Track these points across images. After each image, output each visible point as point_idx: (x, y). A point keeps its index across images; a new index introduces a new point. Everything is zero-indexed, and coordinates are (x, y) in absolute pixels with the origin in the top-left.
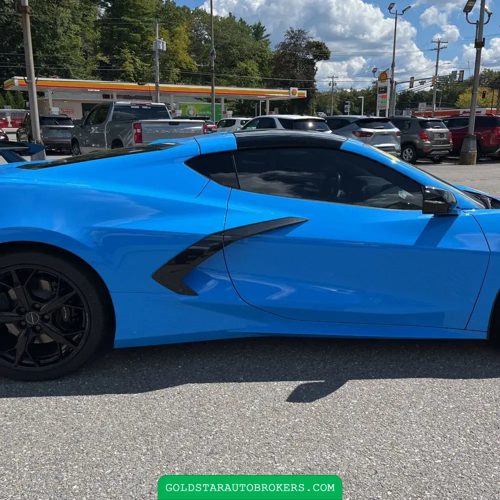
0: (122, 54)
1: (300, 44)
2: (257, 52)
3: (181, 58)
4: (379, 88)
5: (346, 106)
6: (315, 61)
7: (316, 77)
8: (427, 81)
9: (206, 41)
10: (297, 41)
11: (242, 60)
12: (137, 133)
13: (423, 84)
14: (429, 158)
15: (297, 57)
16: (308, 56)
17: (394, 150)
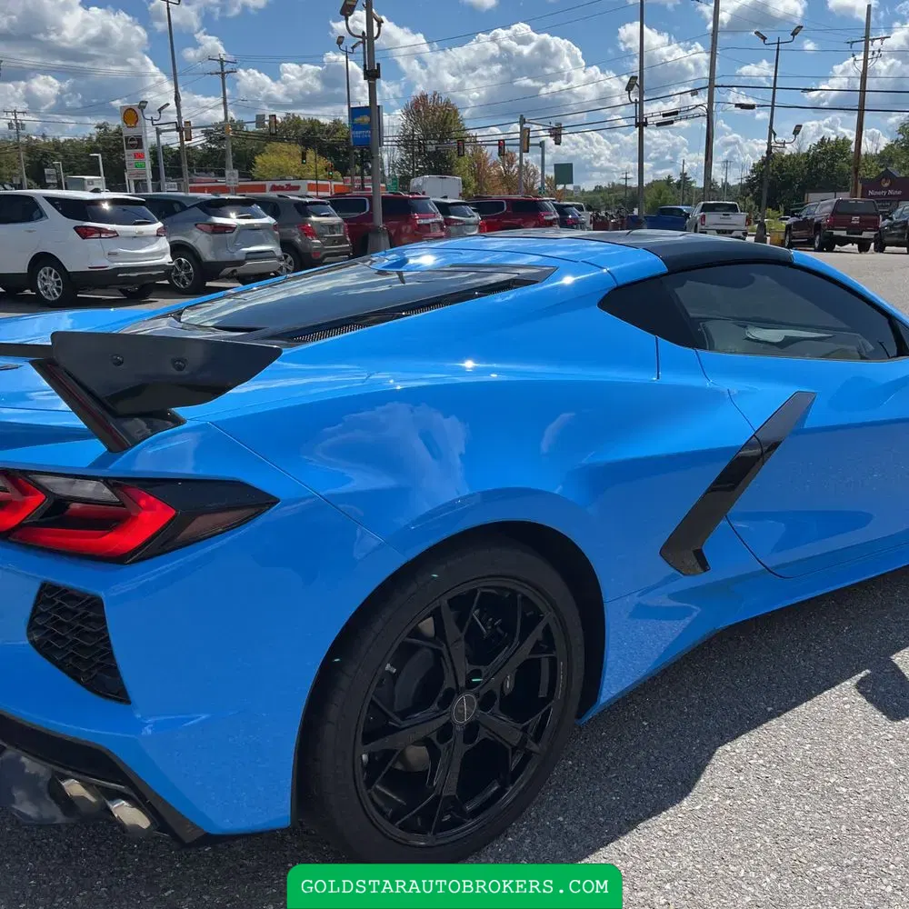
4: (127, 138)
5: (48, 171)
17: (274, 257)
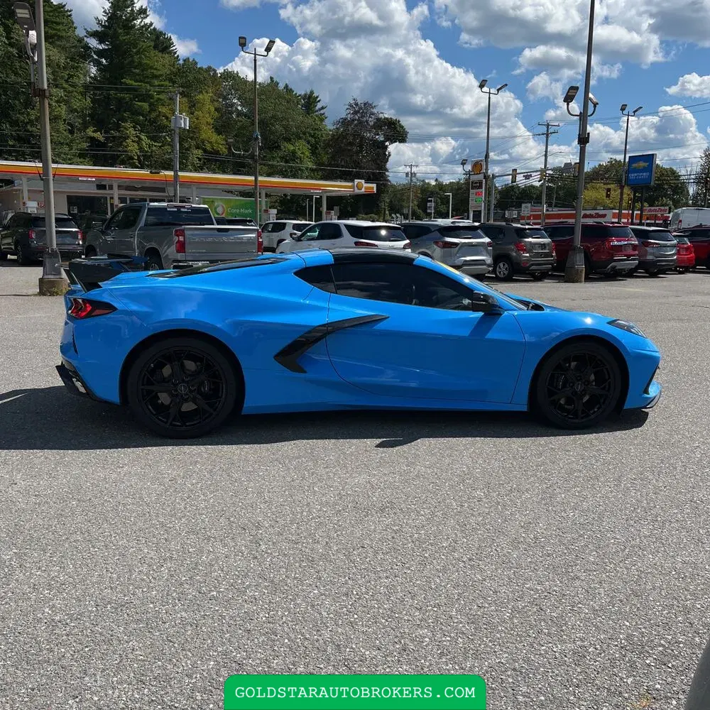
0: (122, 129)
1: (367, 121)
2: (308, 130)
3: (204, 136)
4: (472, 183)
5: (429, 204)
6: (387, 143)
7: (388, 165)
8: (533, 174)
9: (239, 114)
10: (362, 117)
11: (288, 140)
12: (179, 241)
13: (529, 179)
14: (529, 274)
15: (363, 138)
16: (377, 137)
17: (485, 264)
